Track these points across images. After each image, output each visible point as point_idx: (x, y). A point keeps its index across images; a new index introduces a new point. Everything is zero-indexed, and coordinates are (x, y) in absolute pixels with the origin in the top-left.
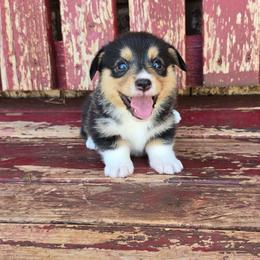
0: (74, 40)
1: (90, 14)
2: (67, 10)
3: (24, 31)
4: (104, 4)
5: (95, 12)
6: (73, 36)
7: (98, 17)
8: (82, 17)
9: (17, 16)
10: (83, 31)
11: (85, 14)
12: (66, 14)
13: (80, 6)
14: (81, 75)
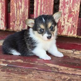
0: (63, 16)
1: (71, 7)
2: (62, 5)
3: (44, 11)
4: (77, 5)
5: (73, 7)
6: (63, 15)
7: (74, 9)
8: (67, 9)
9: (43, 6)
10: (67, 14)
11: (69, 7)
12: (62, 7)
13: (67, 4)
14: (63, 29)
